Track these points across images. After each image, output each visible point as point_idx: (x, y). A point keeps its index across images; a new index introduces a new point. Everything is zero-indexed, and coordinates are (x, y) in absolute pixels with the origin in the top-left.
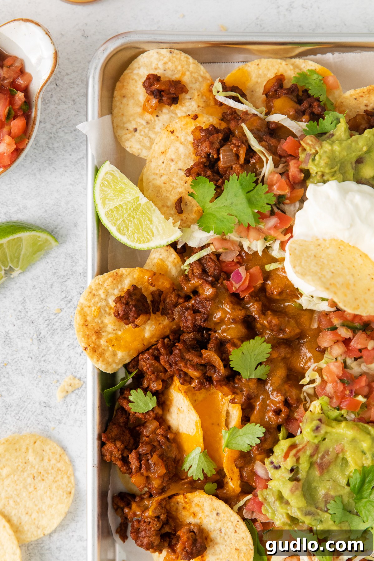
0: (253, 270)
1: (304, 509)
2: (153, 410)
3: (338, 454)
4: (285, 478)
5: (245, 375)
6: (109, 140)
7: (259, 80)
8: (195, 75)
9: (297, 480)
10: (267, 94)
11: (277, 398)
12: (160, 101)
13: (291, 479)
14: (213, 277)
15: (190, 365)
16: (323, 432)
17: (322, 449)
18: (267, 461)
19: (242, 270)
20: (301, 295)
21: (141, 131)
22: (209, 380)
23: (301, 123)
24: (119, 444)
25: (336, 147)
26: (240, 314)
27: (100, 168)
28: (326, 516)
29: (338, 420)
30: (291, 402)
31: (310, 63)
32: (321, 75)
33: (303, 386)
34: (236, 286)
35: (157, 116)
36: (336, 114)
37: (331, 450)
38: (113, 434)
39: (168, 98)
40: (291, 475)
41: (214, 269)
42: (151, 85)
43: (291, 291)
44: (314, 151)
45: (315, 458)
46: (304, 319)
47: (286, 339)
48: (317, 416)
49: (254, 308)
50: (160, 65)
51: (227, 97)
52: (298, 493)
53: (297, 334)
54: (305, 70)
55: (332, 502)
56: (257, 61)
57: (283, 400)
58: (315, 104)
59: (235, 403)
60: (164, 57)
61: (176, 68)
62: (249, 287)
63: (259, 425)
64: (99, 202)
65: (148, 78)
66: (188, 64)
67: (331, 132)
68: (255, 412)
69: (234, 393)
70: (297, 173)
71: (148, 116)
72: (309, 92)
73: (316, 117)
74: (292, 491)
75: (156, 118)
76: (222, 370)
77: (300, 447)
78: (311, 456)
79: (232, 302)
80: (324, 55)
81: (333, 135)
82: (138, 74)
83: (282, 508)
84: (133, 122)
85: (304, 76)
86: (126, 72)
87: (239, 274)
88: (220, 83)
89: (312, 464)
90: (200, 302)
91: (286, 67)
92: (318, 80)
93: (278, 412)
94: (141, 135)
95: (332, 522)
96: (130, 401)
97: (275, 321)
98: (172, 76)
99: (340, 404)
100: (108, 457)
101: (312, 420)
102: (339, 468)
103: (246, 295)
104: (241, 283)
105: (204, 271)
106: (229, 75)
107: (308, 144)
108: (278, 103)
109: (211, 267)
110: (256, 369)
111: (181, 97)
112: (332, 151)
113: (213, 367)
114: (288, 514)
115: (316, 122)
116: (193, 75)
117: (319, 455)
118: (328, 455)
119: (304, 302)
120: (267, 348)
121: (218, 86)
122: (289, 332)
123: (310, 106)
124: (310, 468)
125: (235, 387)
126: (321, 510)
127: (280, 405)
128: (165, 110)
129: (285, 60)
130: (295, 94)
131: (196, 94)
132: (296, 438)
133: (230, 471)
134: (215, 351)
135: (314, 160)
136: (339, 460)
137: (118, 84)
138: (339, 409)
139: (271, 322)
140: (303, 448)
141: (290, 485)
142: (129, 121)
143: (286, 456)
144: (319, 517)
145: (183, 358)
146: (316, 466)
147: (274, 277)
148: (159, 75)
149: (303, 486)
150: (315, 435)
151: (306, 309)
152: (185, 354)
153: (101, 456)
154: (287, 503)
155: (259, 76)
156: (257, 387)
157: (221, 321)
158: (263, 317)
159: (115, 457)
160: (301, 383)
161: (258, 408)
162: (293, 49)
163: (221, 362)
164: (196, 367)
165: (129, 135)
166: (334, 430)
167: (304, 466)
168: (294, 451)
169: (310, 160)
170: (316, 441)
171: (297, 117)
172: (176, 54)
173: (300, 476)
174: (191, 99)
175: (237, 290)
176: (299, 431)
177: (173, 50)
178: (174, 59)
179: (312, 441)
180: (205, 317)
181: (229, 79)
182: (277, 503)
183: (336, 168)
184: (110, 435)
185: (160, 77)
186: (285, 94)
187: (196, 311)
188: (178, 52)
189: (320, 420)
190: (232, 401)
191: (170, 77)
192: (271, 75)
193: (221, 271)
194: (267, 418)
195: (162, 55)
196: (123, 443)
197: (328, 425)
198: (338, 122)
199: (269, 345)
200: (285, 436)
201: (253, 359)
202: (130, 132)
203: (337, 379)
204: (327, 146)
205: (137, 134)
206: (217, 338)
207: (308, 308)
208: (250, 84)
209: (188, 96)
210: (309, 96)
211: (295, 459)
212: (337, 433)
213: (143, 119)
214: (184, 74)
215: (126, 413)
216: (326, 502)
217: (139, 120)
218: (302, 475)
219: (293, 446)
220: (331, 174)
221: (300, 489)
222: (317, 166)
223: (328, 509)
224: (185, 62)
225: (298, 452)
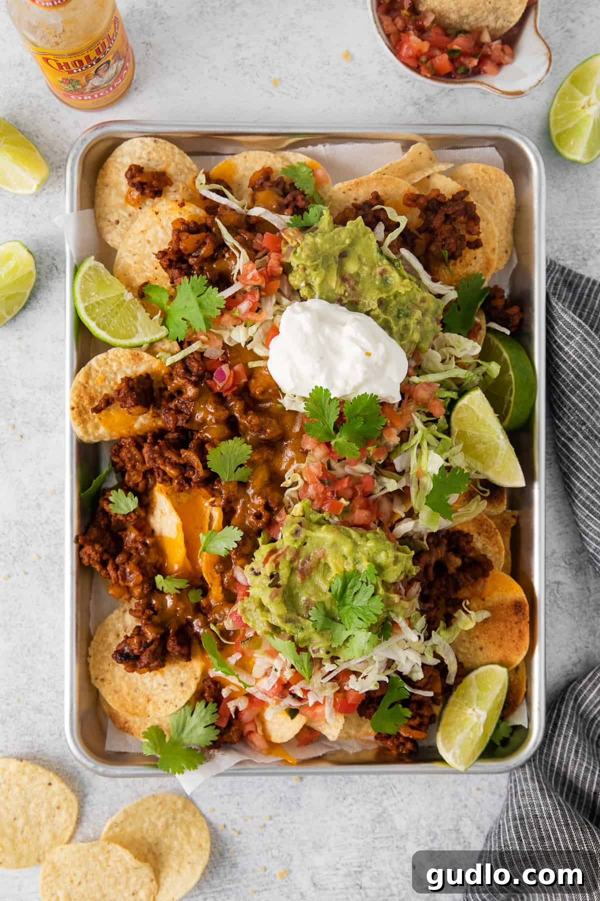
0: (237, 368)
1: (284, 616)
2: (134, 511)
3: (320, 559)
4: (264, 585)
5: (225, 477)
6: (91, 233)
7: (246, 173)
8: (180, 166)
9: (278, 586)
10: (252, 186)
11: (258, 501)
12: (143, 193)
13: (270, 586)
14: (197, 376)
15: (169, 463)
16: (302, 536)
17: (303, 554)
18: (248, 567)
19: (225, 368)
20: (284, 395)
21: (122, 223)
22: (188, 480)
23: (283, 216)
24: (97, 547)
25: (318, 240)
26: (224, 414)
27: (80, 266)
28: (308, 623)
29: (319, 523)
30: (272, 505)
31: (300, 155)
32: (310, 168)
33: (285, 489)
34: (219, 386)
35: (140, 208)
36: (321, 206)
37: (312, 555)
38: (92, 537)
39: (151, 191)
40: (270, 582)
41: (198, 369)
42: (133, 177)
43: (273, 390)
44: (295, 243)
45: (296, 563)
46: (287, 420)
47: (268, 440)
48: (298, 520)
49: (236, 407)
50: (144, 155)
51: (210, 190)
52: (278, 599)
53: (280, 435)
54: (294, 163)
55: (314, 608)
56: (244, 154)
57: (264, 503)
58: (299, 197)
59: (215, 506)
60: (148, 146)
61: (161, 158)
62: (233, 386)
63: (237, 528)
64: (78, 296)
65: (130, 169)
66: (174, 155)
67: (315, 226)
68: (236, 516)
69: (213, 496)
70: (276, 265)
71: (131, 209)
72: (296, 185)
73: (299, 211)
74: (272, 598)
75: (139, 210)
76: (201, 472)
77: (280, 552)
78: (291, 562)
79: (215, 402)
80: (316, 148)
81: (317, 228)
82: (121, 163)
83: (263, 616)
84: (115, 214)
85: (293, 168)
86: (110, 159)
87: (222, 373)
88: (204, 176)
89: (292, 570)
90: (183, 403)
91: (274, 160)
92: (307, 173)
93: (258, 516)
94: (122, 228)
95: (314, 630)
96: (111, 502)
97: (255, 421)
98: (157, 166)
99: (321, 506)
100: (86, 561)
101: (293, 523)
102: (321, 574)
103: (228, 394)
104: (224, 382)
105: (187, 371)
106: (215, 167)
107: (289, 236)
108: (261, 195)
109: (195, 366)
110: (236, 470)
111: (164, 189)
112: (315, 244)
113: (192, 468)
114: (268, 621)
115: (300, 217)
116: (179, 166)
117: (300, 561)
118: (309, 560)
119: (287, 403)
120: (247, 449)
121: (202, 178)
122: (269, 432)
123: (294, 199)
124: (291, 574)
125: (213, 489)
126: (303, 617)
127: (260, 509)
128: (149, 202)
129: (274, 153)
130: (281, 186)
131: (181, 187)
132: (277, 543)
133: (209, 576)
134: (195, 452)
135: (295, 252)
136: (321, 566)
137: (101, 171)
138: (320, 511)
139: (251, 421)
140: (283, 553)
141: (270, 591)
142: (112, 213)
143: (266, 561)
144: (300, 625)
145: (161, 455)
146: (297, 572)
147: (257, 375)
148: (142, 166)
149: (284, 592)
150: (294, 539)
151: (289, 411)
152: (164, 451)
153: (80, 559)
154: (268, 611)
155: (246, 169)
156: (238, 489)
157: (204, 422)
158: (244, 416)
159: (93, 560)
160: (282, 485)
161: (239, 511)
162: (284, 140)
163: (200, 463)
164: (175, 465)
165: (110, 228)
166: (314, 534)
167: (284, 572)
168: (273, 557)
169: (292, 253)
170: (296, 546)
171: (280, 210)
172: (161, 143)
173: (280, 582)
174: (175, 192)
175: (221, 390)
176: (280, 535)
177: (157, 139)
178: (159, 149)
179: (292, 545)
180: (188, 417)
181: (215, 171)
182: (258, 610)
183: (318, 262)
184: (88, 538)
185: (143, 168)
186: (270, 186)
187: (178, 411)
188: (163, 141)
189: (300, 524)
190: (212, 504)
191: (154, 167)
192: (258, 168)
193: (205, 370)
194: (247, 522)
195: (146, 144)
196: (102, 545)
197: (309, 528)
198: (322, 214)
199: (250, 447)
200: (266, 541)
201: (232, 461)
202: (112, 224)
203: (317, 480)
204: (309, 238)
205: (119, 226)
206: (198, 438)
207: (291, 409)
208: (236, 177)
209: (172, 189)
210: (295, 188)
211: (274, 565)
212: (318, 537)
213: (125, 211)
214: (169, 165)
215: (107, 514)
216: (308, 608)
217: (121, 212)
218: (283, 581)
219: (273, 551)
220: (313, 268)
221: (280, 596)
222: (298, 258)
223: (309, 616)
224: (170, 153)
225: (277, 557)
